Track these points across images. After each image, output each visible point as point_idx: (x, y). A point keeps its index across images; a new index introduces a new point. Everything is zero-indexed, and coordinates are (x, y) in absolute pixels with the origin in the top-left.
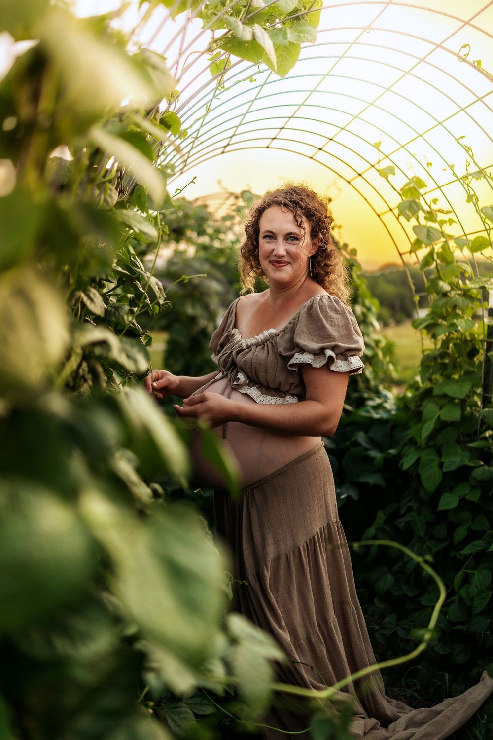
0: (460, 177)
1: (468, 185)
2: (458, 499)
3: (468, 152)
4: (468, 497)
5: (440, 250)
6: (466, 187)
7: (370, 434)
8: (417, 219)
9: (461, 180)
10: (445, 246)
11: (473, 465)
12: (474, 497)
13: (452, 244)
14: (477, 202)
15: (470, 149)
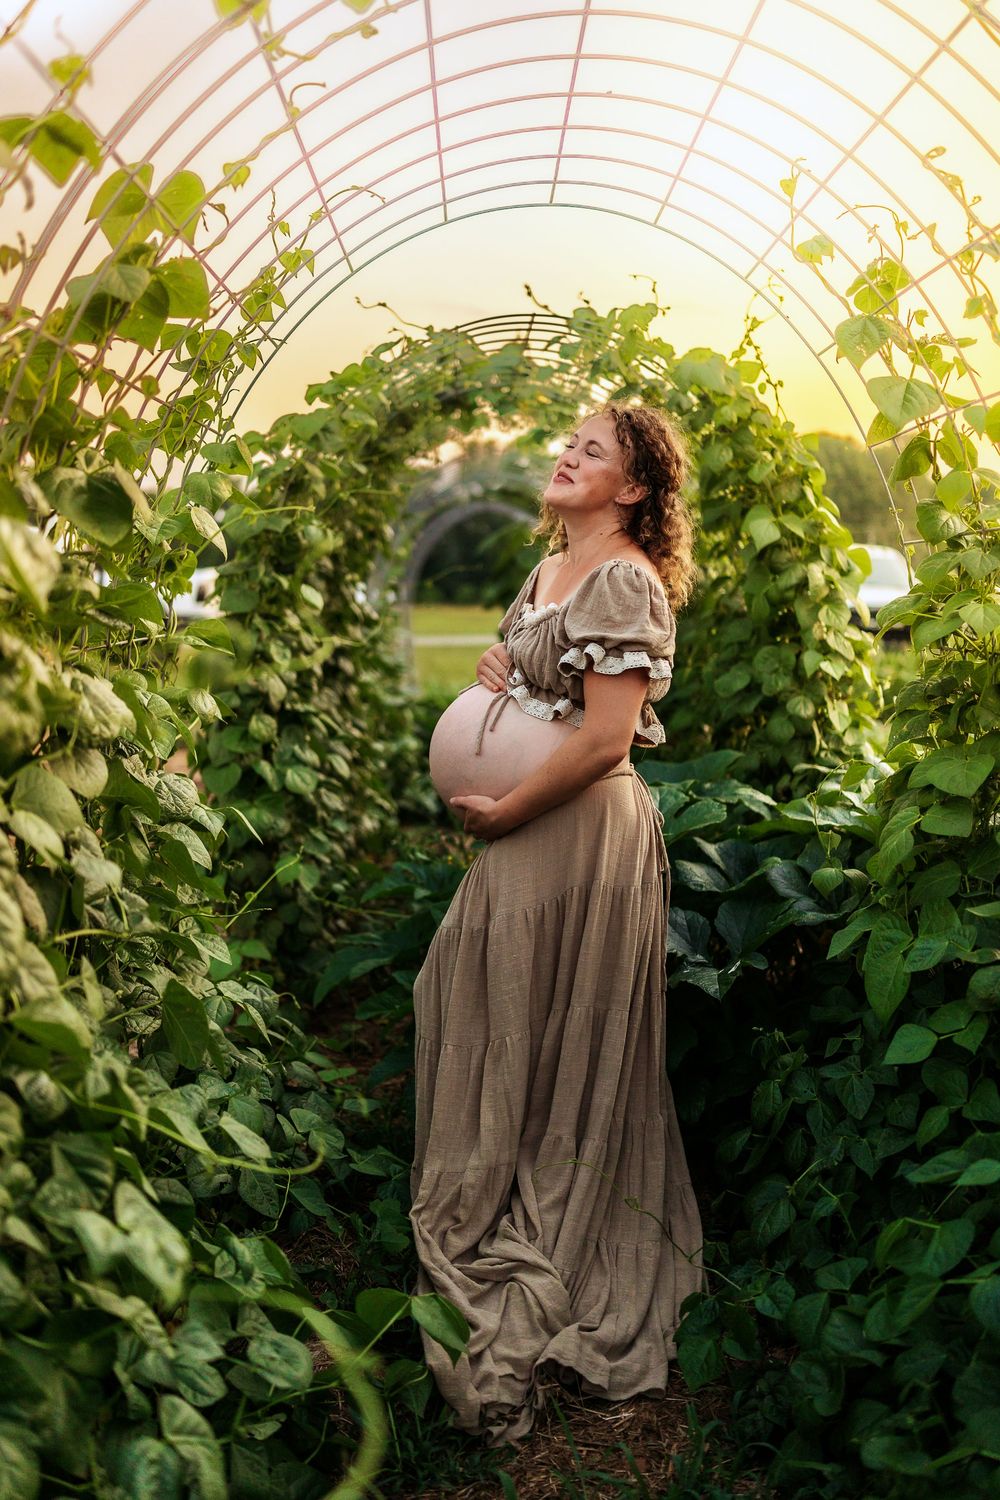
0: (951, 252)
1: (971, 273)
2: (933, 1040)
3: (951, 188)
4: (958, 1039)
5: (941, 436)
6: (967, 278)
7: (799, 862)
8: (888, 360)
9: (955, 262)
10: (949, 428)
11: (975, 960)
12: (970, 1039)
13: (960, 420)
14: (992, 317)
15: (957, 181)
